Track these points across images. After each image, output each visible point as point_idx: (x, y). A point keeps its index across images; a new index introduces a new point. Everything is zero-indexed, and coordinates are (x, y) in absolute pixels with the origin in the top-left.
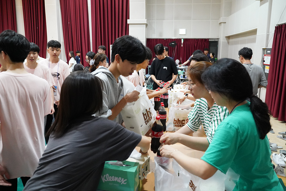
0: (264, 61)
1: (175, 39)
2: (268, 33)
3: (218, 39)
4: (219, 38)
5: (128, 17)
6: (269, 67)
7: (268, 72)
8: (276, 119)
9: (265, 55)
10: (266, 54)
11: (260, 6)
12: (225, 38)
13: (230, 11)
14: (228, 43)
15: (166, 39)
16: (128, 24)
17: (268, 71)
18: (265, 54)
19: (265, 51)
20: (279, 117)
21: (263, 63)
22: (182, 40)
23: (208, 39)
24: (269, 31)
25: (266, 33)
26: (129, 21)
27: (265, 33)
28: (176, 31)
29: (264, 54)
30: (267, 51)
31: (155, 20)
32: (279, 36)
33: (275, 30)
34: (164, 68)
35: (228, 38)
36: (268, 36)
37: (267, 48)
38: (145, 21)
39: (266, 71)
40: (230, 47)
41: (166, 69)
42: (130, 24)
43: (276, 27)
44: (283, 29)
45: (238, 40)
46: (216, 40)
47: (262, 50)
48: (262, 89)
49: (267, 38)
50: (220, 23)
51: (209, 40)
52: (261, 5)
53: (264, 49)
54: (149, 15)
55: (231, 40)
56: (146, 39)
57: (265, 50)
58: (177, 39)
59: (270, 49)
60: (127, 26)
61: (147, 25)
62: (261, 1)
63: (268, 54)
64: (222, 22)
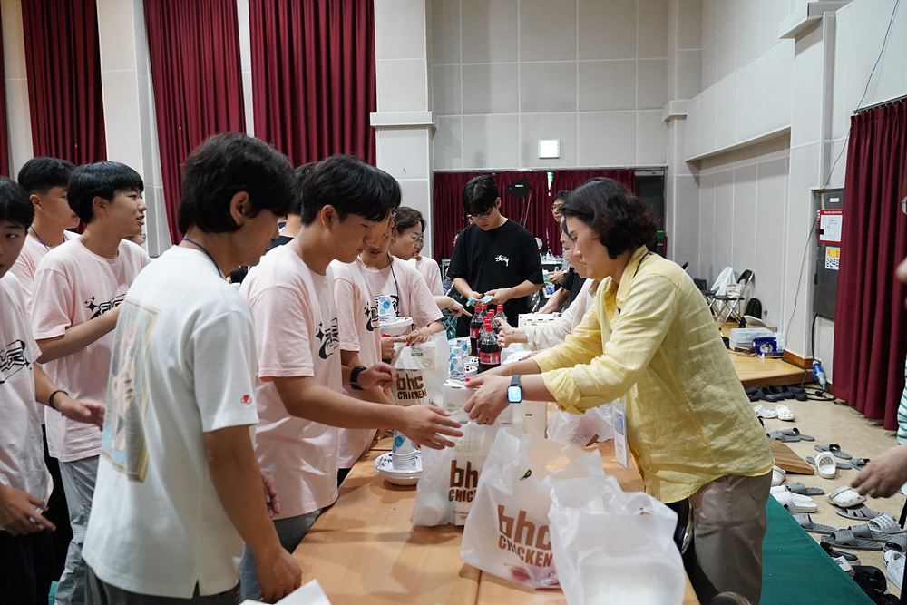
0: (821, 232)
1: (524, 173)
2: (828, 141)
3: (664, 169)
4: (667, 167)
5: (371, 105)
6: (839, 249)
7: (837, 268)
8: (875, 425)
9: (822, 213)
10: (825, 207)
11: (796, 55)
12: (686, 167)
13: (698, 78)
14: (697, 180)
15: (497, 173)
16: (374, 129)
17: (837, 263)
18: (823, 209)
19: (823, 200)
20: (886, 418)
21: (819, 237)
22: (550, 175)
23: (633, 170)
24: (831, 132)
25: (820, 141)
26: (375, 119)
27: (818, 141)
28: (529, 149)
29: (820, 208)
30: (827, 200)
31: (460, 114)
32: (865, 146)
33: (852, 129)
34: (500, 258)
35: (697, 164)
36: (828, 149)
37: (828, 187)
38: (426, 117)
39: (831, 264)
40: (702, 193)
41: (504, 262)
42: (377, 127)
43: (853, 118)
44: (879, 122)
45: (728, 169)
46: (658, 174)
47: (810, 195)
48: (820, 324)
49: (825, 155)
50: (668, 121)
51: (636, 174)
52: (797, 53)
53: (816, 193)
54: (439, 97)
55: (704, 173)
56: (432, 174)
57: (822, 195)
58: (532, 172)
59: (839, 190)
60: (370, 133)
61: (433, 129)
62: (796, 42)
63: (831, 209)
64: (674, 116)
